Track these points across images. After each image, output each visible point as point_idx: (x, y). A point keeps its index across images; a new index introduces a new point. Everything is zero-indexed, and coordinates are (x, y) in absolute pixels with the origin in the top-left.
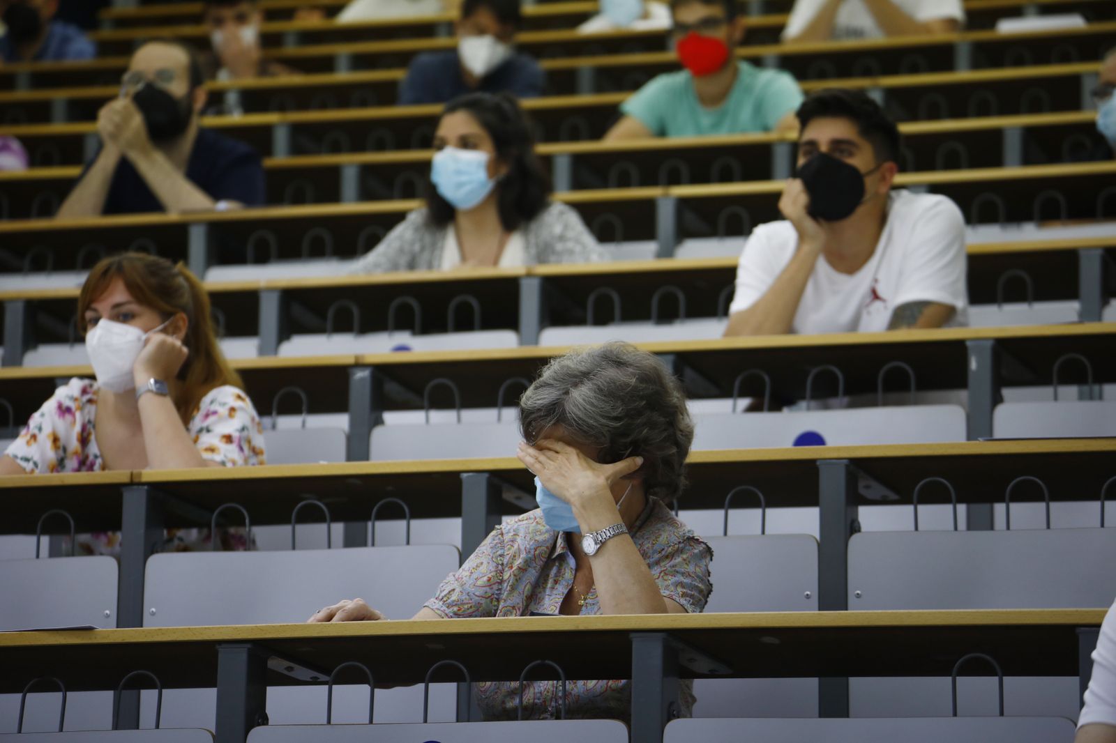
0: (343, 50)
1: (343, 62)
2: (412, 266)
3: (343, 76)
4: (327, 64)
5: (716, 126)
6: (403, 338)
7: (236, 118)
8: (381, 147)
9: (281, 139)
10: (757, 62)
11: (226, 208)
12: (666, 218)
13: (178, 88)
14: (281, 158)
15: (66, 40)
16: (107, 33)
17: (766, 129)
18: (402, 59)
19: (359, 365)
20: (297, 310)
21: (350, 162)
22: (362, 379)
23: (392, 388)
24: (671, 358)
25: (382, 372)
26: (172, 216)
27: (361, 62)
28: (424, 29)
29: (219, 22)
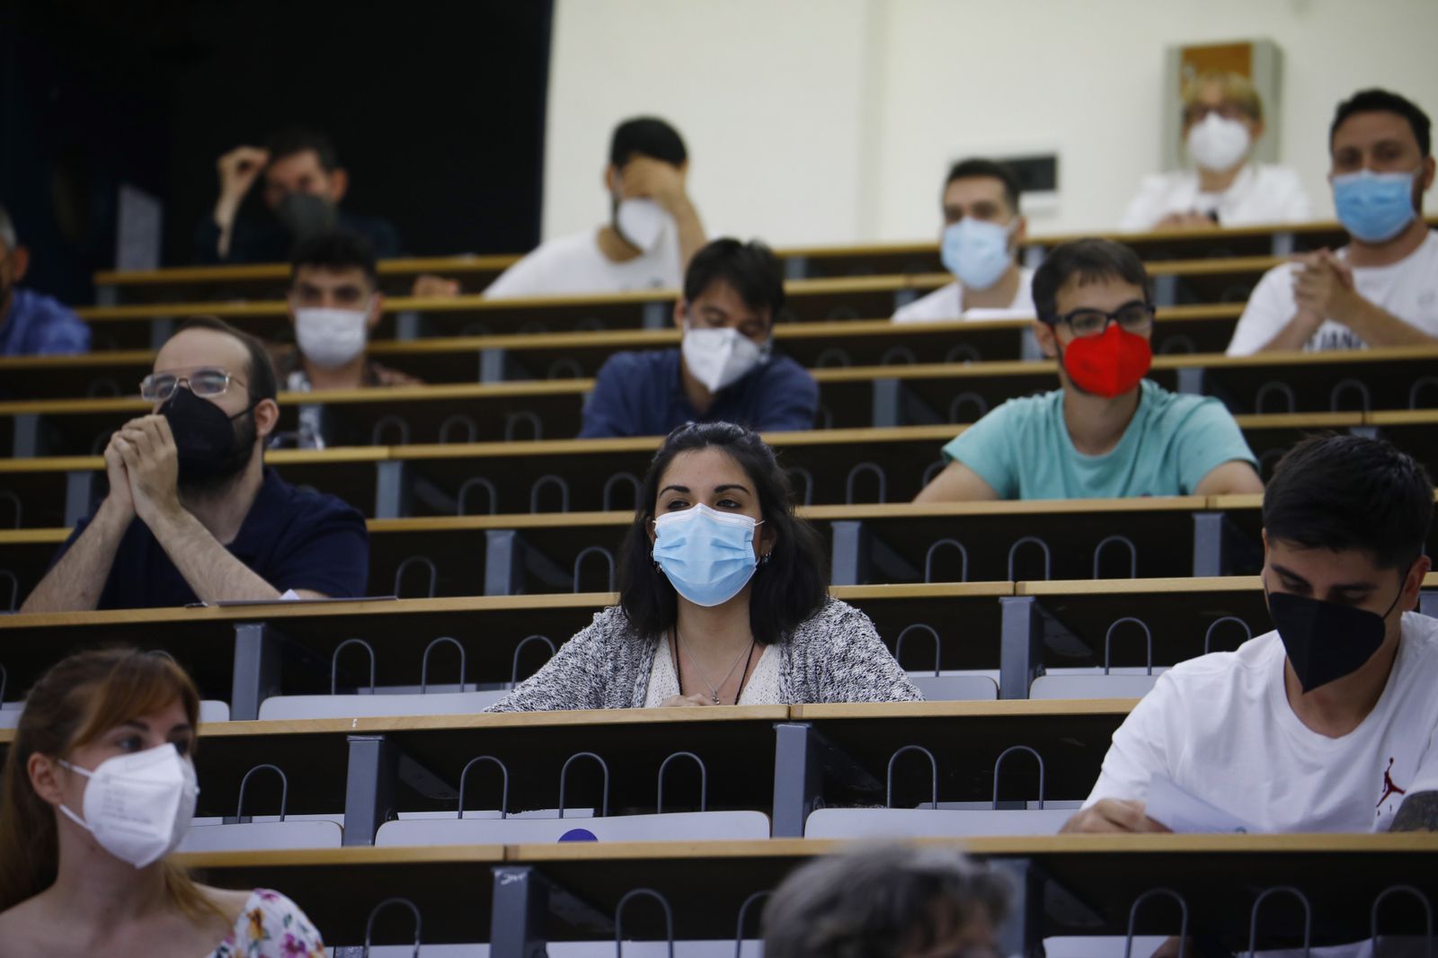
0: (492, 345)
1: (491, 365)
2: (597, 701)
3: (491, 387)
4: (467, 367)
5: (1099, 484)
6: (581, 818)
7: (318, 452)
8: (550, 504)
9: (388, 486)
10: (1169, 380)
11: (298, 600)
12: (1015, 630)
13: (232, 400)
14: (387, 520)
15: (42, 318)
16: (108, 310)
17: (1183, 492)
18: (588, 362)
19: (508, 863)
20: (409, 769)
21: (499, 526)
22: (513, 884)
23: (561, 901)
24: (1023, 863)
25: (546, 874)
26: (210, 612)
27: (518, 365)
28: (625, 313)
29: (313, 296)
